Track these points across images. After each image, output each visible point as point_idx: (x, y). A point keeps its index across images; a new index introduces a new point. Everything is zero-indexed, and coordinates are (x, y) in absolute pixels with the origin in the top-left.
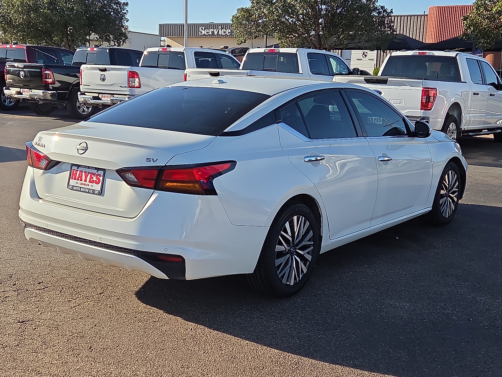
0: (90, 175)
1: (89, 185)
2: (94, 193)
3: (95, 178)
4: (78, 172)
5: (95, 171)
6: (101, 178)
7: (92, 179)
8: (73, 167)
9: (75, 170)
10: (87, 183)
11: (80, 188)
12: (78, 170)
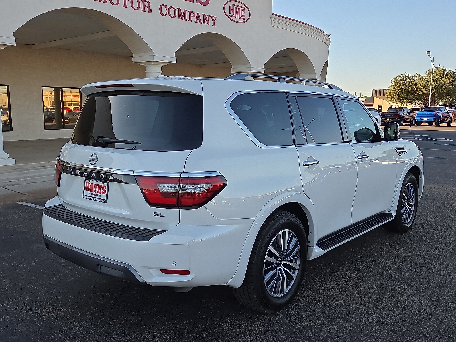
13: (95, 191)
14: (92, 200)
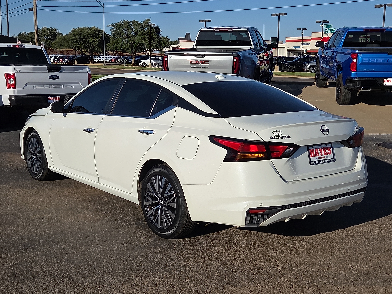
0: (323, 149)
1: (325, 157)
2: (331, 161)
3: (327, 151)
4: (314, 150)
5: (325, 146)
6: (331, 149)
7: (326, 152)
8: (309, 147)
9: (311, 149)
10: (323, 156)
11: (320, 161)
12: (313, 149)
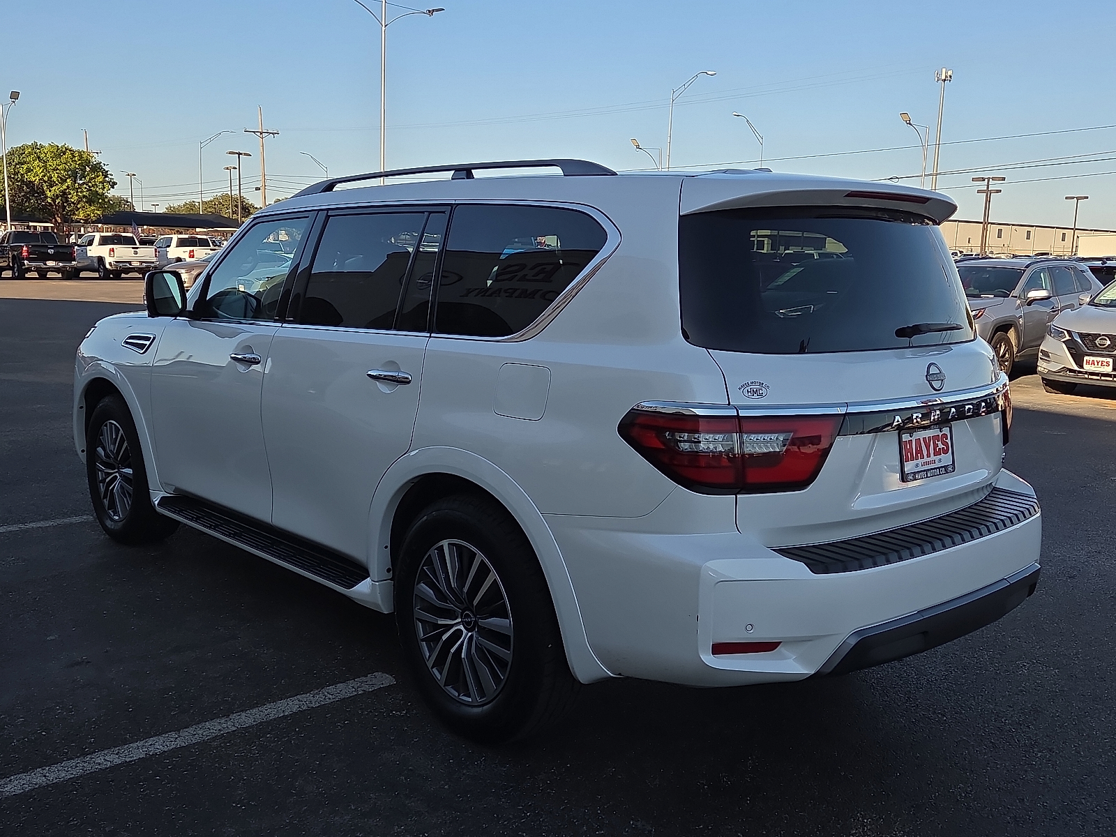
13: (929, 456)
14: (927, 477)
